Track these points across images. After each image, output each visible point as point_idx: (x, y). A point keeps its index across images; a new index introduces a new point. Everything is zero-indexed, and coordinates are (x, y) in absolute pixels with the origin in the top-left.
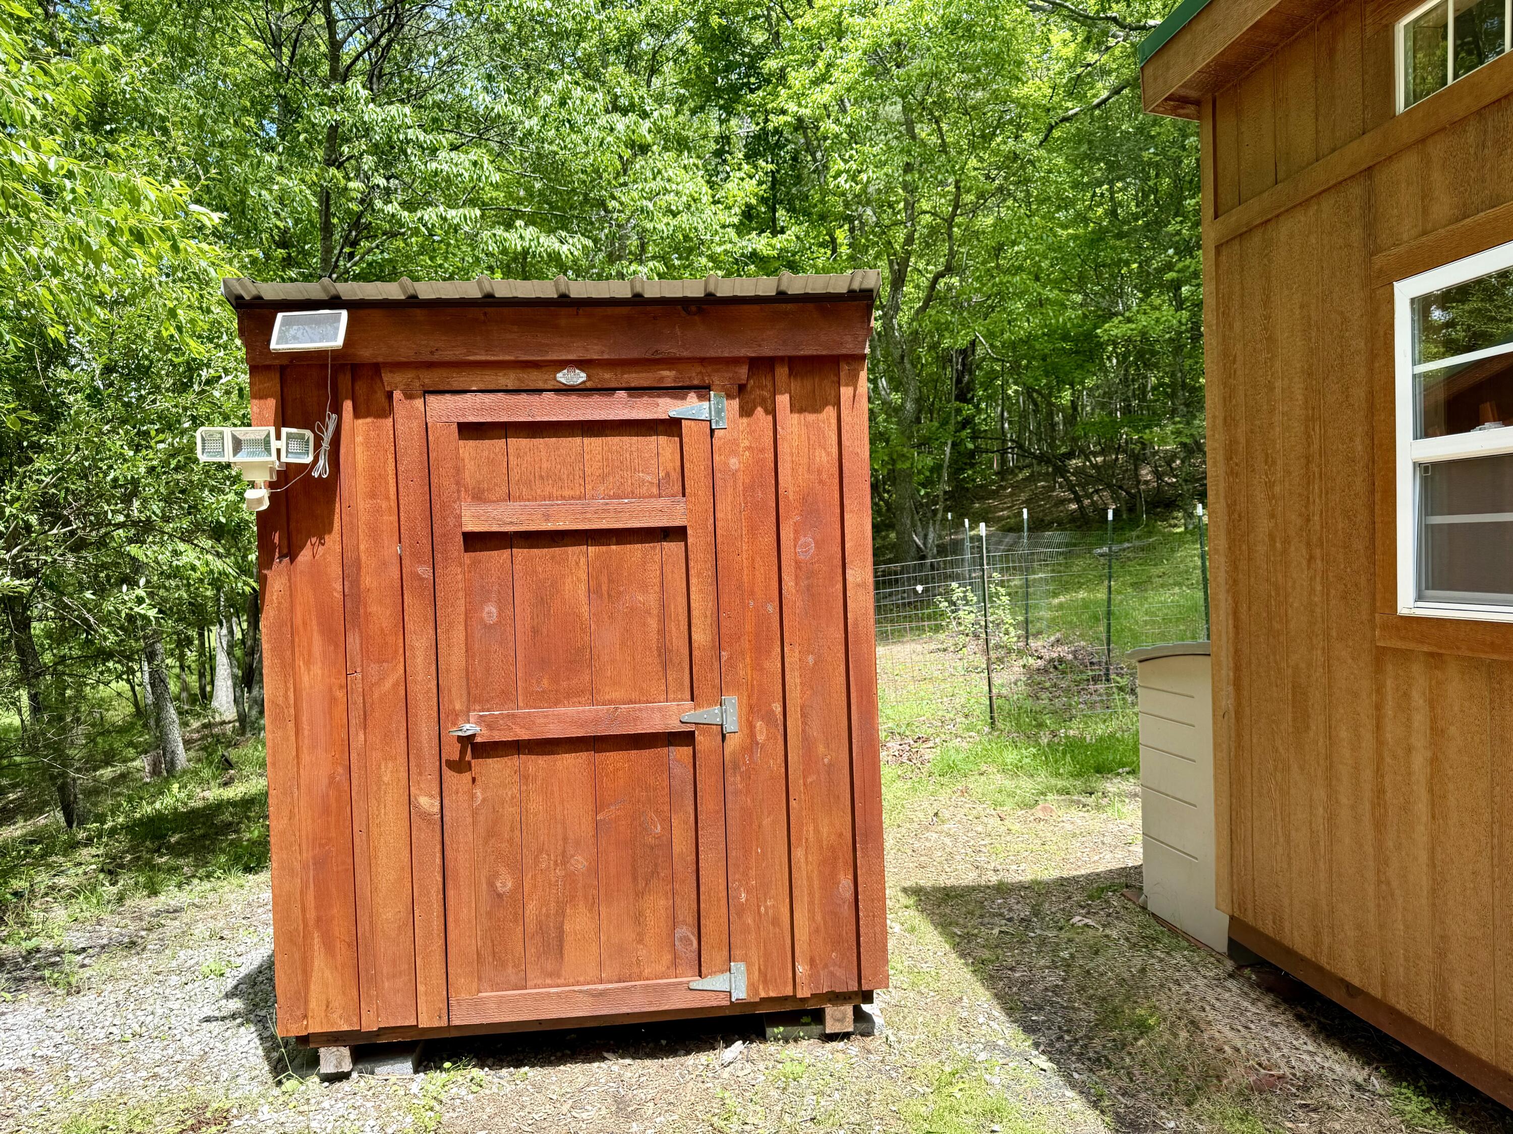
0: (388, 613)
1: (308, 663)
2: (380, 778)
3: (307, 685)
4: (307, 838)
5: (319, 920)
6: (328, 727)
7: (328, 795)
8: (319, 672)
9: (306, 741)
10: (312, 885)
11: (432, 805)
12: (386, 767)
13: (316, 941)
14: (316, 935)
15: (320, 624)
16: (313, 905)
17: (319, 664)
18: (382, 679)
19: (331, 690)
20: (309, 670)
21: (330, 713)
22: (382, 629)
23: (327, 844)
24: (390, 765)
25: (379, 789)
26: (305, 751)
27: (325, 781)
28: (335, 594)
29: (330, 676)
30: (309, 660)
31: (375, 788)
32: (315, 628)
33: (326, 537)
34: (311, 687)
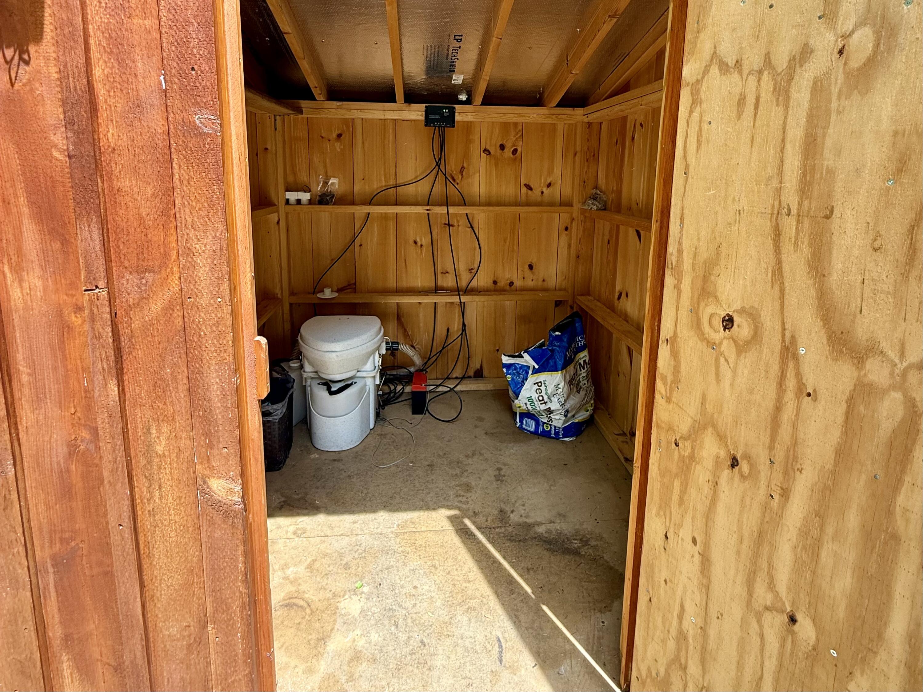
0: (150, 192)
1: (18, 269)
2: (149, 447)
3: (20, 304)
4: (40, 530)
5: (67, 638)
6: (61, 370)
7: (68, 471)
8: (39, 283)
9: (26, 391)
10: (53, 594)
11: (231, 491)
12: (159, 431)
13: (65, 666)
14: (65, 658)
15: (31, 203)
16: (57, 620)
17: (38, 272)
18: (144, 298)
19: (60, 314)
20: (21, 281)
21: (62, 349)
22: (141, 218)
23: (72, 539)
24: (165, 429)
25: (150, 462)
26: (26, 406)
27: (62, 450)
28: (56, 154)
29: (57, 291)
30: (19, 264)
31: (143, 462)
32: (25, 210)
33: (32, 49)
34: (26, 308)
